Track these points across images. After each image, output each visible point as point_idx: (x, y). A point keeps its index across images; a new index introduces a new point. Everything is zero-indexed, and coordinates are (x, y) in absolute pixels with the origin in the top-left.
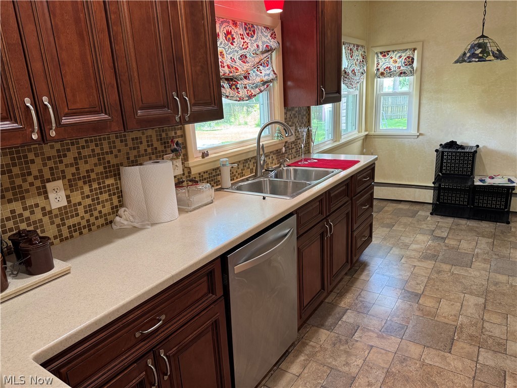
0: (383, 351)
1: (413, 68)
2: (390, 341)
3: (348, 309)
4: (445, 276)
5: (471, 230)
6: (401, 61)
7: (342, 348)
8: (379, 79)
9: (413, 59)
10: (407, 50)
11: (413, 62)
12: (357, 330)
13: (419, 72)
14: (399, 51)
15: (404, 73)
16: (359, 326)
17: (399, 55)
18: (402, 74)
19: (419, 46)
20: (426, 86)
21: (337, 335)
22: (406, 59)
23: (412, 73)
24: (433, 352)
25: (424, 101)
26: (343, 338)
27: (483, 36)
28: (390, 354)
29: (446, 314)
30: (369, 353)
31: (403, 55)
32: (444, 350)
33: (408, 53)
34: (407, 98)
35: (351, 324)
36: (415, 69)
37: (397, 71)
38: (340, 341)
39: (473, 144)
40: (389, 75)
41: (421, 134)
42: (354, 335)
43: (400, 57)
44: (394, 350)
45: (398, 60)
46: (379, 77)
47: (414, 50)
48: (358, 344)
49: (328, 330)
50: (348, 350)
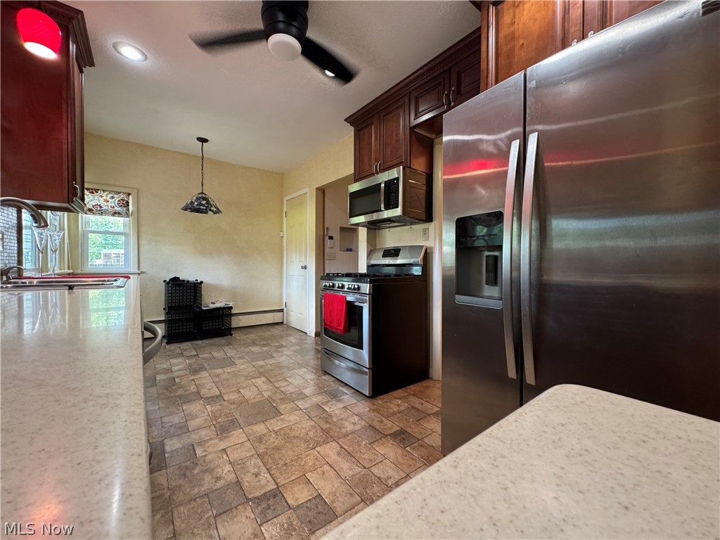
0: (239, 446)
1: (128, 210)
2: (235, 436)
3: (163, 440)
4: (226, 376)
5: (211, 345)
6: (114, 203)
7: (196, 471)
8: (84, 215)
9: (128, 202)
10: (120, 193)
11: (128, 205)
12: (194, 448)
13: (135, 215)
14: (110, 192)
15: (119, 213)
16: (193, 445)
17: (111, 195)
18: (115, 214)
19: (134, 192)
20: (143, 229)
21: (176, 467)
22: (119, 201)
23: (127, 215)
24: (272, 421)
25: (142, 242)
26: (188, 464)
27: (202, 193)
28: (245, 444)
29: (252, 397)
30: (227, 456)
31: (116, 196)
32: (277, 416)
33: (122, 196)
34: (123, 238)
35: (181, 448)
36: (130, 212)
37: (110, 211)
38: (187, 468)
39: (192, 279)
40: (100, 212)
41: (142, 273)
42: (196, 454)
43: (113, 198)
44: (246, 439)
45: (110, 200)
46: (86, 213)
47: (129, 194)
48: (209, 457)
49: (160, 470)
50: (205, 468)
